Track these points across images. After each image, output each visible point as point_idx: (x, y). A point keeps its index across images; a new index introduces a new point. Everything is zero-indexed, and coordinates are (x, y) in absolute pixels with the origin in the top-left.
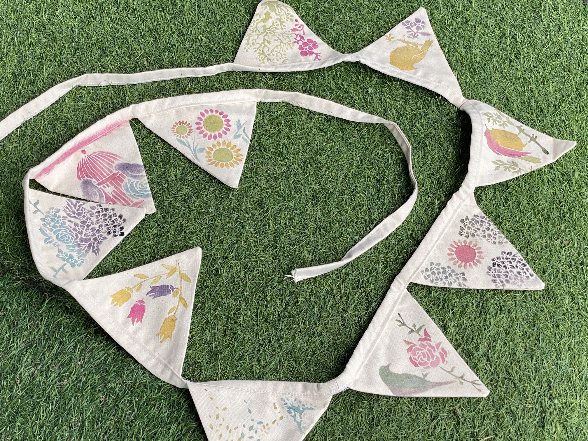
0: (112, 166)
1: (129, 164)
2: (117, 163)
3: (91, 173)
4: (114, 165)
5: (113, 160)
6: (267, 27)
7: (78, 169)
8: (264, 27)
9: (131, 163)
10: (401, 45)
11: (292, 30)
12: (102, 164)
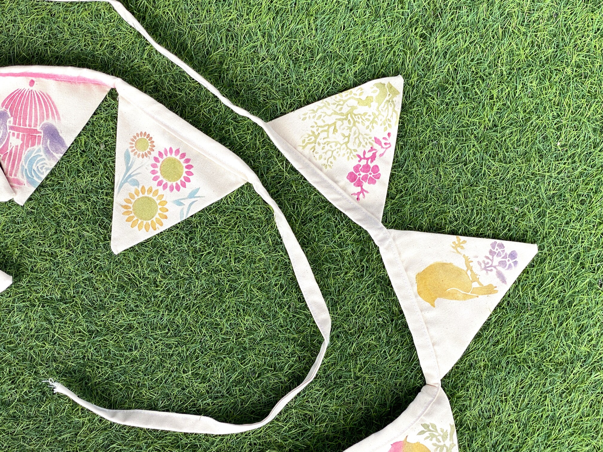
0: (43, 120)
1: (58, 133)
2: (51, 121)
3: (16, 111)
4: (45, 121)
5: (50, 115)
6: (355, 112)
7: (11, 94)
8: (353, 108)
9: (61, 135)
10: (460, 263)
11: (375, 138)
12: (36, 110)
